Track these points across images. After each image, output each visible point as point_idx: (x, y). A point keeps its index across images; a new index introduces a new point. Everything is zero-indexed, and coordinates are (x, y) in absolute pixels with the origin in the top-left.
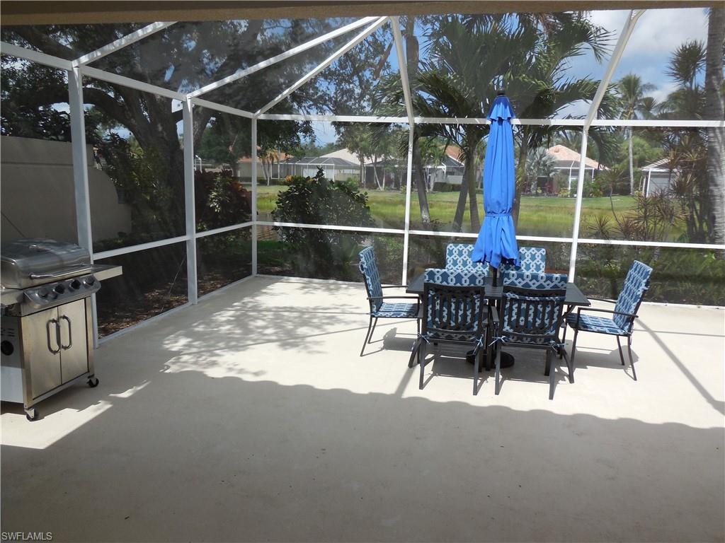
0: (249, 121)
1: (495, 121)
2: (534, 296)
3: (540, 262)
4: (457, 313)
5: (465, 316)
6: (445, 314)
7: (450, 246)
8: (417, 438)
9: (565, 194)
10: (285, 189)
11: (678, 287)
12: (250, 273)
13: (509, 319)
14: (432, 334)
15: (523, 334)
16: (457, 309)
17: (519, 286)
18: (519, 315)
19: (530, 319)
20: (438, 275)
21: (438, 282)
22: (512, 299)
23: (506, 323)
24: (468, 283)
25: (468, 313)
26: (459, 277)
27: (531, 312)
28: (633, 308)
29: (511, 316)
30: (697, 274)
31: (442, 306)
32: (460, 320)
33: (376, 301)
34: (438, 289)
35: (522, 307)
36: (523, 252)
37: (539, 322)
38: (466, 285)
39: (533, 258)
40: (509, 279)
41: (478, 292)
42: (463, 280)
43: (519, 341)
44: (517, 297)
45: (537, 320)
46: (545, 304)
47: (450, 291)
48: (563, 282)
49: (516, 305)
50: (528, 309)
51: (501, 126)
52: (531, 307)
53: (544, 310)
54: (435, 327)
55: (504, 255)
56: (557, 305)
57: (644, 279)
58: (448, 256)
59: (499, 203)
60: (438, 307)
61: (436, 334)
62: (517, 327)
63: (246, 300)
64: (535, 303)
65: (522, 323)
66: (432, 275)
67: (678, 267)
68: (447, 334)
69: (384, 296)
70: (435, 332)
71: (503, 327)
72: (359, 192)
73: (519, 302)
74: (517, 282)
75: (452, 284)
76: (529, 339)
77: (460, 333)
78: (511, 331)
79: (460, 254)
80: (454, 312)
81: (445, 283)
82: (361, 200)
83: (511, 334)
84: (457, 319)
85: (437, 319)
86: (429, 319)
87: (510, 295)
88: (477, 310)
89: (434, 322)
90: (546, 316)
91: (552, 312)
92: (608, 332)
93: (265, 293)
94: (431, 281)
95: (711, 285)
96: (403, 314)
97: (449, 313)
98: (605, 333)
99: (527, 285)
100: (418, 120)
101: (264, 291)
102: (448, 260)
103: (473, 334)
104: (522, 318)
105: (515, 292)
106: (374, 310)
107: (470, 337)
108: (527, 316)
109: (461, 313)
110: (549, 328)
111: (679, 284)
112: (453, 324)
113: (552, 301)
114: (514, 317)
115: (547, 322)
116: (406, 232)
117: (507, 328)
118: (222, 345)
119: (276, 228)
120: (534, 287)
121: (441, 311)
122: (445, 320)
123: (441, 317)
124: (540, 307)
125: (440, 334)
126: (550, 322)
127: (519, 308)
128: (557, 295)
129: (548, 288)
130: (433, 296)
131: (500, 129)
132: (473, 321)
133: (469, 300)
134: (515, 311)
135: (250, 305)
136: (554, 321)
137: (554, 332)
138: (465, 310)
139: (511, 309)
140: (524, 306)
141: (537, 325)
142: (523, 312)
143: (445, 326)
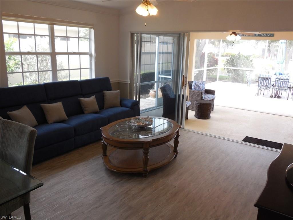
2: (282, 80)
5: (267, 84)
12: (216, 81)
15: (280, 88)
16: (265, 82)
17: (279, 78)
18: (279, 84)
19: (281, 85)
23: (276, 86)
25: (268, 83)
27: (281, 84)
34: (261, 78)
38: (267, 77)
41: (270, 79)
43: (279, 90)
44: (279, 80)
48: (289, 78)
50: (281, 83)
52: (282, 82)
54: (260, 86)
60: (261, 82)
61: (261, 88)
65: (279, 86)
68: (263, 88)
77: (265, 87)
78: (277, 88)
81: (263, 77)
82: (251, 61)
85: (261, 84)
86: (259, 84)
87: (277, 80)
88: (270, 83)
90: (285, 84)
91: (286, 84)
94: (260, 76)
97: (263, 83)
104: (280, 85)
109: (266, 83)
110: (285, 87)
112: (264, 85)
113: (286, 81)
114: (278, 84)
115: (285, 86)
120: (282, 78)
127: (279, 82)
129: (285, 78)
133: (268, 80)
137: (287, 88)
139: (277, 83)
140: (280, 82)
141: (283, 86)
142: (280, 83)
143: (262, 86)
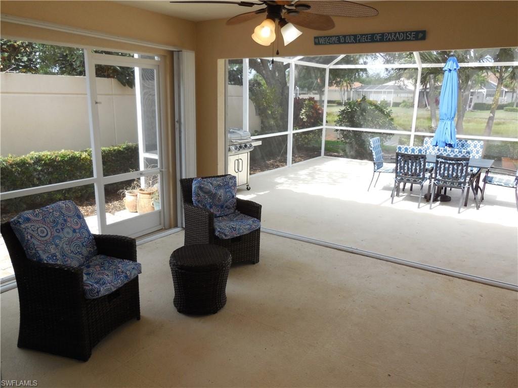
0: (324, 70)
1: (447, 71)
2: (452, 160)
3: (480, 149)
4: (412, 168)
5: (416, 169)
6: (406, 168)
7: (426, 139)
10: (343, 108)
12: (319, 155)
13: (440, 172)
14: (399, 178)
15: (447, 180)
16: (412, 165)
17: (445, 155)
18: (444, 170)
19: (450, 172)
20: (403, 149)
21: (403, 152)
22: (441, 162)
23: (438, 175)
24: (418, 153)
25: (418, 168)
26: (413, 150)
27: (451, 169)
29: (440, 171)
31: (404, 164)
32: (413, 172)
33: (377, 164)
34: (403, 155)
36: (469, 143)
37: (455, 174)
38: (416, 154)
39: (475, 146)
40: (440, 152)
41: (422, 158)
43: (444, 184)
44: (443, 161)
45: (454, 173)
46: (458, 165)
47: (408, 157)
48: (467, 154)
49: (443, 165)
50: (449, 167)
51: (450, 74)
52: (451, 166)
53: (458, 168)
54: (401, 174)
56: (465, 166)
59: (445, 114)
60: (402, 165)
61: (402, 178)
62: (443, 176)
63: (316, 167)
64: (453, 165)
65: (446, 175)
66: (400, 148)
68: (407, 179)
72: (387, 109)
73: (445, 163)
74: (443, 153)
75: (410, 153)
76: (450, 183)
77: (413, 178)
78: (441, 178)
80: (410, 167)
81: (406, 153)
82: (388, 115)
83: (441, 180)
84: (412, 171)
85: (402, 171)
86: (398, 171)
87: (440, 160)
88: (422, 167)
89: (401, 172)
90: (459, 171)
91: (462, 170)
92: (503, 185)
94: (400, 152)
96: (390, 171)
97: (408, 168)
98: (501, 185)
99: (448, 155)
100: (425, 65)
101: (325, 163)
103: (420, 179)
104: (446, 172)
105: (442, 159)
106: (376, 168)
108: (448, 171)
109: (414, 168)
110: (461, 177)
112: (410, 173)
113: (461, 163)
114: (442, 172)
115: (459, 174)
116: (413, 134)
117: (438, 177)
119: (337, 130)
120: (452, 156)
121: (404, 166)
122: (406, 171)
123: (404, 170)
124: (455, 167)
125: (404, 178)
126: (461, 175)
127: (444, 166)
128: (465, 160)
129: (459, 157)
130: (400, 159)
132: (420, 172)
133: (418, 161)
134: (443, 168)
135: (317, 169)
136: (463, 174)
137: (463, 180)
138: (416, 166)
139: (440, 167)
140: (447, 165)
141: (454, 176)
142: (447, 169)
143: (406, 174)
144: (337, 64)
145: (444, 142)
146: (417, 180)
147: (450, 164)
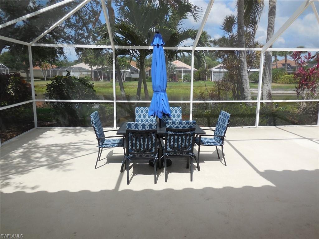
1: (155, 45)
2: (181, 132)
3: (180, 113)
4: (144, 144)
5: (148, 145)
6: (138, 145)
7: (137, 108)
8: (128, 216)
9: (181, 81)
10: (50, 82)
11: (233, 119)
12: (33, 127)
14: (131, 155)
15: (177, 151)
16: (144, 142)
17: (174, 128)
18: (174, 142)
19: (180, 143)
20: (133, 125)
21: (133, 129)
22: (170, 134)
23: (168, 146)
24: (148, 128)
25: (150, 143)
26: (144, 126)
27: (180, 140)
28: (223, 133)
29: (170, 143)
30: (241, 113)
31: (136, 141)
32: (145, 147)
33: (101, 139)
34: (133, 132)
35: (175, 138)
36: (171, 109)
37: (184, 144)
38: (147, 129)
39: (176, 112)
40: (169, 125)
41: (153, 133)
42: (146, 127)
43: (175, 154)
44: (173, 133)
45: (183, 143)
46: (186, 136)
47: (139, 133)
48: (194, 125)
49: (173, 137)
50: (178, 139)
51: (158, 48)
52: (180, 137)
53: (186, 138)
54: (133, 152)
55: (164, 112)
56: (192, 136)
57: (227, 119)
58: (136, 113)
59: (160, 86)
60: (134, 142)
61: (134, 155)
62: (173, 148)
63: (30, 142)
64: (182, 136)
65: (176, 146)
66: (130, 125)
67: (234, 111)
68: (140, 155)
69: (105, 136)
70: (133, 154)
71: (167, 149)
72: (89, 83)
73: (174, 135)
74: (172, 126)
75: (140, 129)
76: (179, 153)
77: (146, 154)
78: (171, 150)
79: (142, 112)
80: (142, 143)
81: (137, 129)
82: (91, 87)
83: (171, 151)
84: (144, 147)
85: (134, 148)
86: (130, 148)
87: (169, 133)
88: (154, 142)
89: (132, 149)
90: (187, 141)
91: (189, 139)
93: (41, 137)
94: (130, 129)
95: (246, 118)
96: (116, 145)
97: (140, 144)
98: (212, 145)
99: (177, 127)
100: (117, 47)
101: (41, 136)
102: (136, 115)
103: (153, 153)
104: (176, 143)
105: (171, 131)
106: (101, 144)
107: (151, 155)
108: (178, 142)
109: (146, 143)
110: (188, 147)
111: (234, 118)
112: (142, 149)
113: (189, 134)
114: (172, 143)
115: (187, 144)
116: (115, 102)
117: (169, 149)
118: (13, 171)
119: (47, 102)
120: (180, 128)
121: (136, 143)
122: (138, 148)
123: (136, 147)
124: (184, 137)
125: (136, 155)
126: (189, 144)
127: (174, 139)
128: (191, 131)
129: (187, 128)
130: (131, 136)
131: (158, 50)
132: (152, 147)
133: (149, 137)
134: (172, 140)
135: (33, 145)
136: (190, 144)
137: (191, 148)
138: (148, 142)
139: (170, 139)
140: (176, 137)
141: (183, 146)
142: (176, 141)
143: (138, 151)
144: (38, 42)
145: (161, 112)
146: (149, 155)
147: (180, 135)
